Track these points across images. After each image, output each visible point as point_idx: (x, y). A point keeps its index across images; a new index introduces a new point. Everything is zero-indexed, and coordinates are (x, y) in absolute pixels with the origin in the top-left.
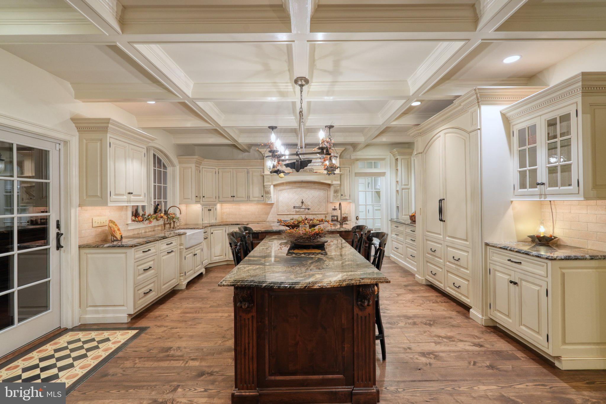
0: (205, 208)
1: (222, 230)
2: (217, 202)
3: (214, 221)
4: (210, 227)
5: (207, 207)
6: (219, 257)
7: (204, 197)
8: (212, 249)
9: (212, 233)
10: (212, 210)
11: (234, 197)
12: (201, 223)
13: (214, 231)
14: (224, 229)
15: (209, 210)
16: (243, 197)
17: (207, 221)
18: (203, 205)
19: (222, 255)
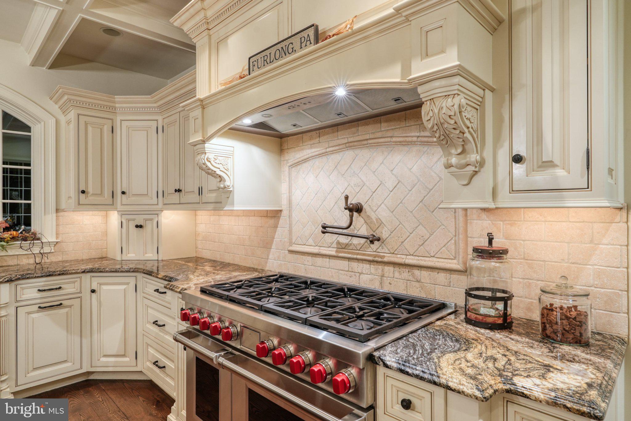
0: (129, 220)
1: (128, 284)
2: (160, 205)
3: (151, 255)
4: (89, 275)
5: (134, 220)
6: (118, 360)
7: (123, 193)
8: (95, 336)
9: (93, 291)
10: (149, 227)
11: (181, 191)
12: (119, 258)
13: (101, 284)
14: (132, 281)
15: (137, 226)
16: (194, 192)
17: (134, 255)
18: (122, 214)
19: (126, 355)
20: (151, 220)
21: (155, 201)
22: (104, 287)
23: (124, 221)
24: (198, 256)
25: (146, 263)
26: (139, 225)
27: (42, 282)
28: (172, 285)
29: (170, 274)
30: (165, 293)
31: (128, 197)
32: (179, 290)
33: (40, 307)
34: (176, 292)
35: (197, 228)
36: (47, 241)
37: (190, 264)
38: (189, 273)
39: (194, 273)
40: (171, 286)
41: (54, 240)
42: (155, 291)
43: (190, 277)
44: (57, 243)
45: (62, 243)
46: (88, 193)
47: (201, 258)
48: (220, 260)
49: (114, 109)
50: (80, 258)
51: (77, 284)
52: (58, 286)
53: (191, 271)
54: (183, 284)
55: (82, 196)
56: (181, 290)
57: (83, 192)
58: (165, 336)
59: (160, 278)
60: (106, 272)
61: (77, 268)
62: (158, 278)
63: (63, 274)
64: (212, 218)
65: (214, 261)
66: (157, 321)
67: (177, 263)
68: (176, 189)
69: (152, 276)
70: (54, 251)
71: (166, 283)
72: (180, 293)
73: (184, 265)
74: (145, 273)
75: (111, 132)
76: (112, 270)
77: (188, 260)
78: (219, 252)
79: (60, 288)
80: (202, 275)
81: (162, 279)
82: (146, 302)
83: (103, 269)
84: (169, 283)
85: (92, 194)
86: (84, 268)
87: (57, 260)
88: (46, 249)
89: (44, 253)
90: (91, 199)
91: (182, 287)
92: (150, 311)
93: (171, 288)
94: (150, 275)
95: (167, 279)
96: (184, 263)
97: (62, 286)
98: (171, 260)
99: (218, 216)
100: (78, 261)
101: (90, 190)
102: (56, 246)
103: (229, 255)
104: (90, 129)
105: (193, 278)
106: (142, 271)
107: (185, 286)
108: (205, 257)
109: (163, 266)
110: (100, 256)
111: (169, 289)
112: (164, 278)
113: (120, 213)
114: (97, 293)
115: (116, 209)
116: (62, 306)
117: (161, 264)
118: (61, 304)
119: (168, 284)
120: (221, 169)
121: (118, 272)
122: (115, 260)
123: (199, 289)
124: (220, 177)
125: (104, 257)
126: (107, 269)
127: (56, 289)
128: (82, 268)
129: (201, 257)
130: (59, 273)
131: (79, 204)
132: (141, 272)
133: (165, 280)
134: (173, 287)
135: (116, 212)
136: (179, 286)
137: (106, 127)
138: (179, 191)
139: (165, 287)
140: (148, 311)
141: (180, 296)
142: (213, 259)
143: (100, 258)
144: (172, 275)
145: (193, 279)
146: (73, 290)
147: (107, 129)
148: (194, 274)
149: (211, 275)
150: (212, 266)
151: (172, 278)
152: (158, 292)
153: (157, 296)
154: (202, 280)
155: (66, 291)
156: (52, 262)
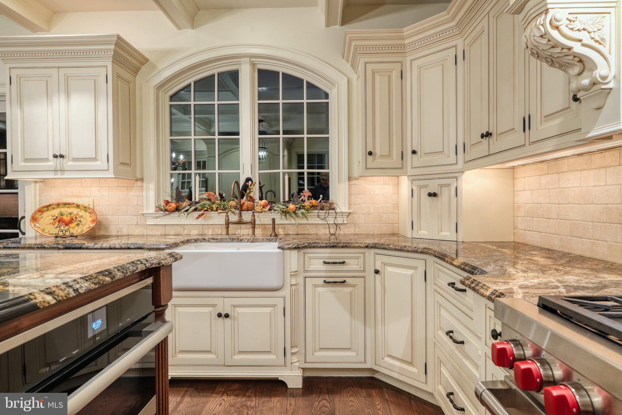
0: (420, 187)
1: (415, 268)
2: (460, 165)
3: (448, 234)
4: (373, 251)
5: (426, 186)
6: (404, 367)
7: (414, 152)
8: (379, 328)
9: (377, 272)
10: (445, 195)
11: (491, 134)
12: (409, 235)
13: (385, 264)
14: (421, 265)
15: (430, 195)
16: (513, 129)
17: (426, 232)
18: (413, 179)
19: (414, 364)
20: (448, 185)
21: (452, 159)
22: (389, 269)
23: (415, 189)
24: (517, 240)
25: (440, 243)
26: (432, 193)
27: (326, 254)
28: (475, 280)
29: (473, 261)
30: (465, 291)
31: (419, 157)
32: (488, 293)
33: (325, 282)
34: (483, 295)
35: (516, 198)
36: (340, 211)
37: (507, 251)
38: (506, 263)
39: (514, 264)
40: (472, 283)
41: (347, 210)
42: (449, 284)
43: (508, 270)
44: (350, 213)
45: (354, 215)
46: (375, 155)
47: (524, 244)
48: (561, 250)
49: (403, 48)
50: (371, 233)
51: (361, 260)
52: (342, 261)
53: (508, 261)
54: (495, 283)
55: (370, 158)
56: (493, 294)
57: (370, 153)
58: (464, 360)
59: (456, 266)
60: (390, 250)
61: (361, 242)
62: (453, 264)
63: (346, 247)
64: (544, 180)
65: (548, 250)
66: (452, 332)
67: (485, 247)
68: (483, 134)
69: (445, 261)
70: (346, 223)
71: (466, 275)
72: (489, 298)
73: (495, 250)
74: (436, 256)
75: (401, 77)
76: (397, 248)
77: (502, 245)
78: (559, 235)
79: (344, 263)
80: (532, 270)
81: (459, 267)
82: (438, 298)
83: (388, 245)
84: (470, 275)
85: (380, 156)
86: (368, 242)
87: (350, 233)
88: (339, 221)
89: (338, 224)
90: (379, 162)
91: (494, 287)
92: (443, 312)
93: (473, 285)
94: (443, 259)
95: (466, 268)
96: (495, 248)
97: (346, 260)
98: (475, 243)
99: (555, 175)
100: (368, 235)
101: (378, 151)
102: (349, 217)
103: (582, 241)
104: (377, 78)
105: (515, 273)
106: (433, 253)
107: (501, 288)
108: (529, 243)
109: (464, 249)
110: (391, 232)
111: (470, 288)
112: (462, 267)
113: (411, 178)
114: (381, 275)
115: (405, 174)
116: (345, 283)
117: (461, 246)
118: (344, 282)
119: (468, 279)
120: (584, 42)
121: (404, 251)
122: (405, 237)
123: (536, 300)
124: (581, 61)
125: (396, 233)
126: (391, 246)
127: (340, 263)
128: (366, 242)
129: (522, 242)
130: (342, 245)
131: (367, 168)
132: (430, 254)
133: (464, 270)
134: (477, 285)
135: (406, 177)
136: (487, 284)
137: (394, 72)
138: (488, 135)
139: (463, 283)
140: (441, 312)
141: (491, 305)
142: (546, 247)
143: (390, 234)
144: (476, 263)
145: (514, 275)
146: (356, 267)
147: (395, 75)
148: (516, 266)
149: (550, 272)
150: (549, 258)
151: (474, 268)
152: (453, 287)
153: (453, 294)
154: (536, 281)
155: (350, 267)
156: (345, 234)
